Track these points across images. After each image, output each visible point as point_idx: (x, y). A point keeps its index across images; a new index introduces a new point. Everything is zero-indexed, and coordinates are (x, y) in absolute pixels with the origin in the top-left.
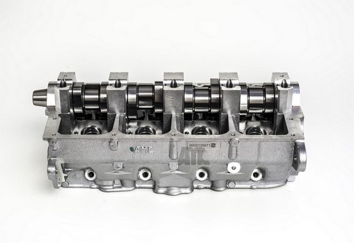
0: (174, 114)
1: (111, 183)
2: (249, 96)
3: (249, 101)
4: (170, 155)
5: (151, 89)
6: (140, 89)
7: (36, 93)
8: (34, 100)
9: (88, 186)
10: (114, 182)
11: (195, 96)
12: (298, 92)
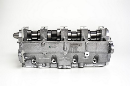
0: (64, 38)
1: (41, 64)
2: (91, 34)
3: (91, 35)
4: (64, 49)
5: (56, 32)
6: (52, 32)
7: (14, 34)
8: (14, 36)
9: (33, 67)
10: (43, 64)
11: (72, 34)
12: (108, 32)
